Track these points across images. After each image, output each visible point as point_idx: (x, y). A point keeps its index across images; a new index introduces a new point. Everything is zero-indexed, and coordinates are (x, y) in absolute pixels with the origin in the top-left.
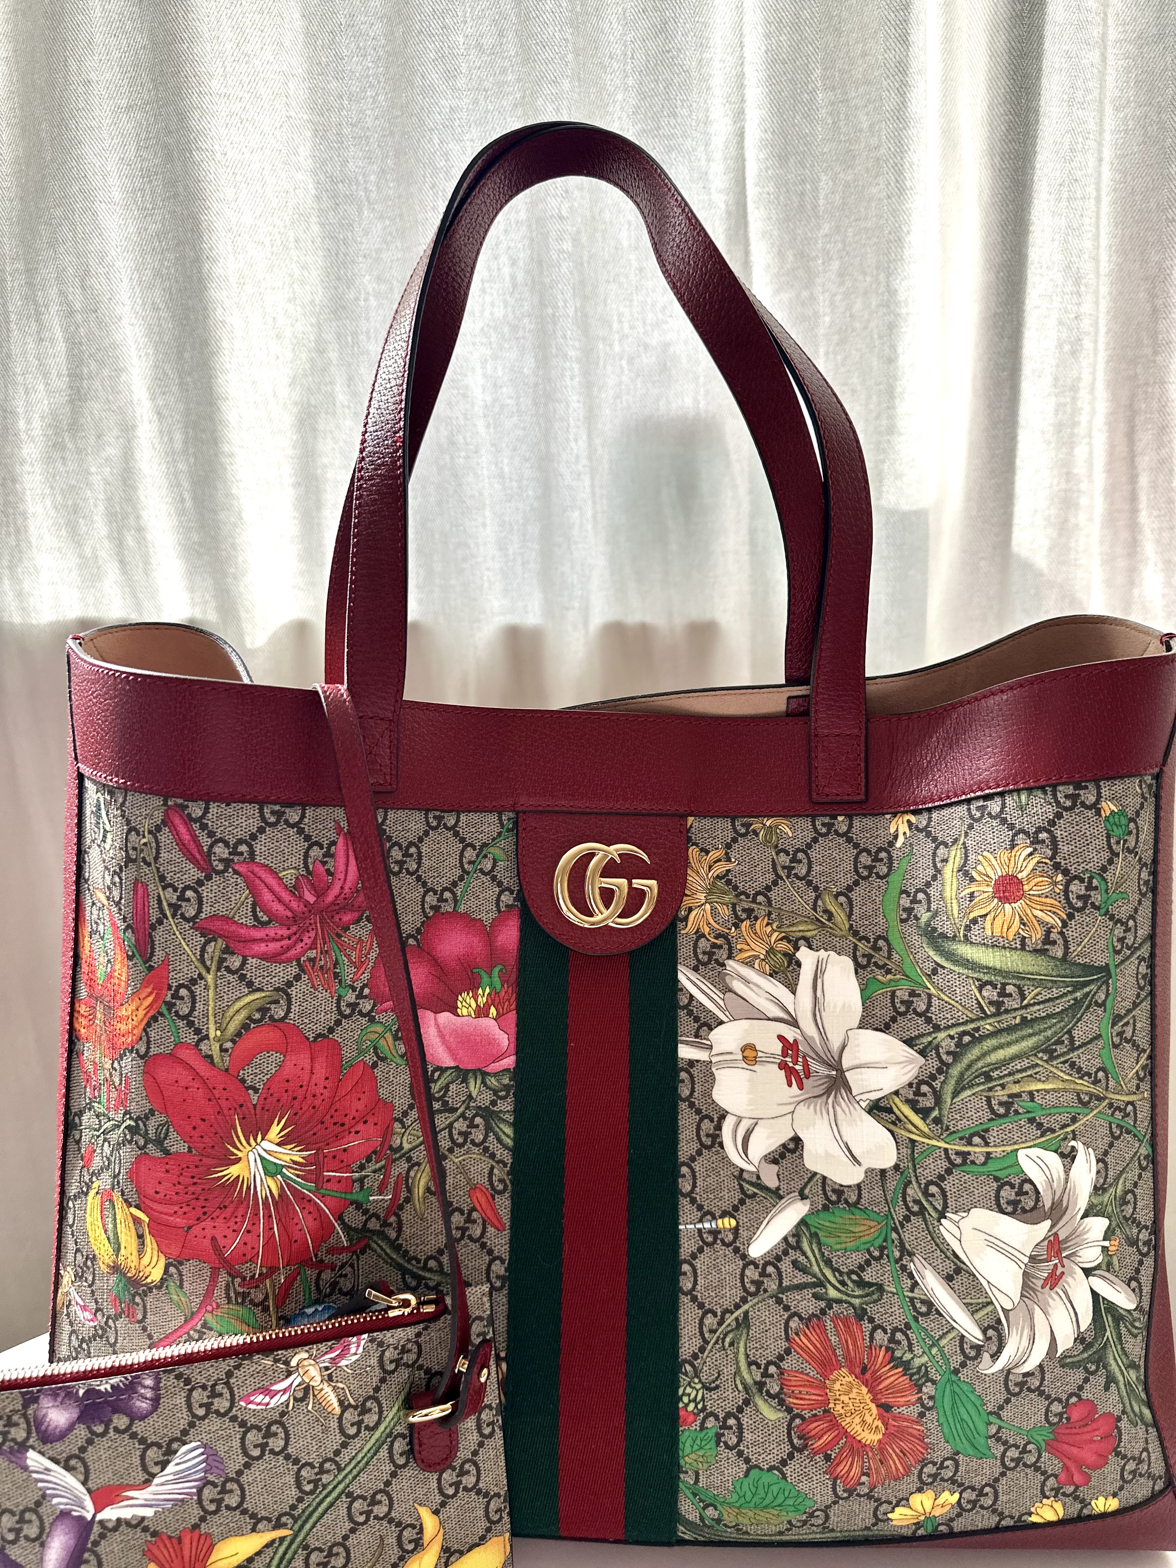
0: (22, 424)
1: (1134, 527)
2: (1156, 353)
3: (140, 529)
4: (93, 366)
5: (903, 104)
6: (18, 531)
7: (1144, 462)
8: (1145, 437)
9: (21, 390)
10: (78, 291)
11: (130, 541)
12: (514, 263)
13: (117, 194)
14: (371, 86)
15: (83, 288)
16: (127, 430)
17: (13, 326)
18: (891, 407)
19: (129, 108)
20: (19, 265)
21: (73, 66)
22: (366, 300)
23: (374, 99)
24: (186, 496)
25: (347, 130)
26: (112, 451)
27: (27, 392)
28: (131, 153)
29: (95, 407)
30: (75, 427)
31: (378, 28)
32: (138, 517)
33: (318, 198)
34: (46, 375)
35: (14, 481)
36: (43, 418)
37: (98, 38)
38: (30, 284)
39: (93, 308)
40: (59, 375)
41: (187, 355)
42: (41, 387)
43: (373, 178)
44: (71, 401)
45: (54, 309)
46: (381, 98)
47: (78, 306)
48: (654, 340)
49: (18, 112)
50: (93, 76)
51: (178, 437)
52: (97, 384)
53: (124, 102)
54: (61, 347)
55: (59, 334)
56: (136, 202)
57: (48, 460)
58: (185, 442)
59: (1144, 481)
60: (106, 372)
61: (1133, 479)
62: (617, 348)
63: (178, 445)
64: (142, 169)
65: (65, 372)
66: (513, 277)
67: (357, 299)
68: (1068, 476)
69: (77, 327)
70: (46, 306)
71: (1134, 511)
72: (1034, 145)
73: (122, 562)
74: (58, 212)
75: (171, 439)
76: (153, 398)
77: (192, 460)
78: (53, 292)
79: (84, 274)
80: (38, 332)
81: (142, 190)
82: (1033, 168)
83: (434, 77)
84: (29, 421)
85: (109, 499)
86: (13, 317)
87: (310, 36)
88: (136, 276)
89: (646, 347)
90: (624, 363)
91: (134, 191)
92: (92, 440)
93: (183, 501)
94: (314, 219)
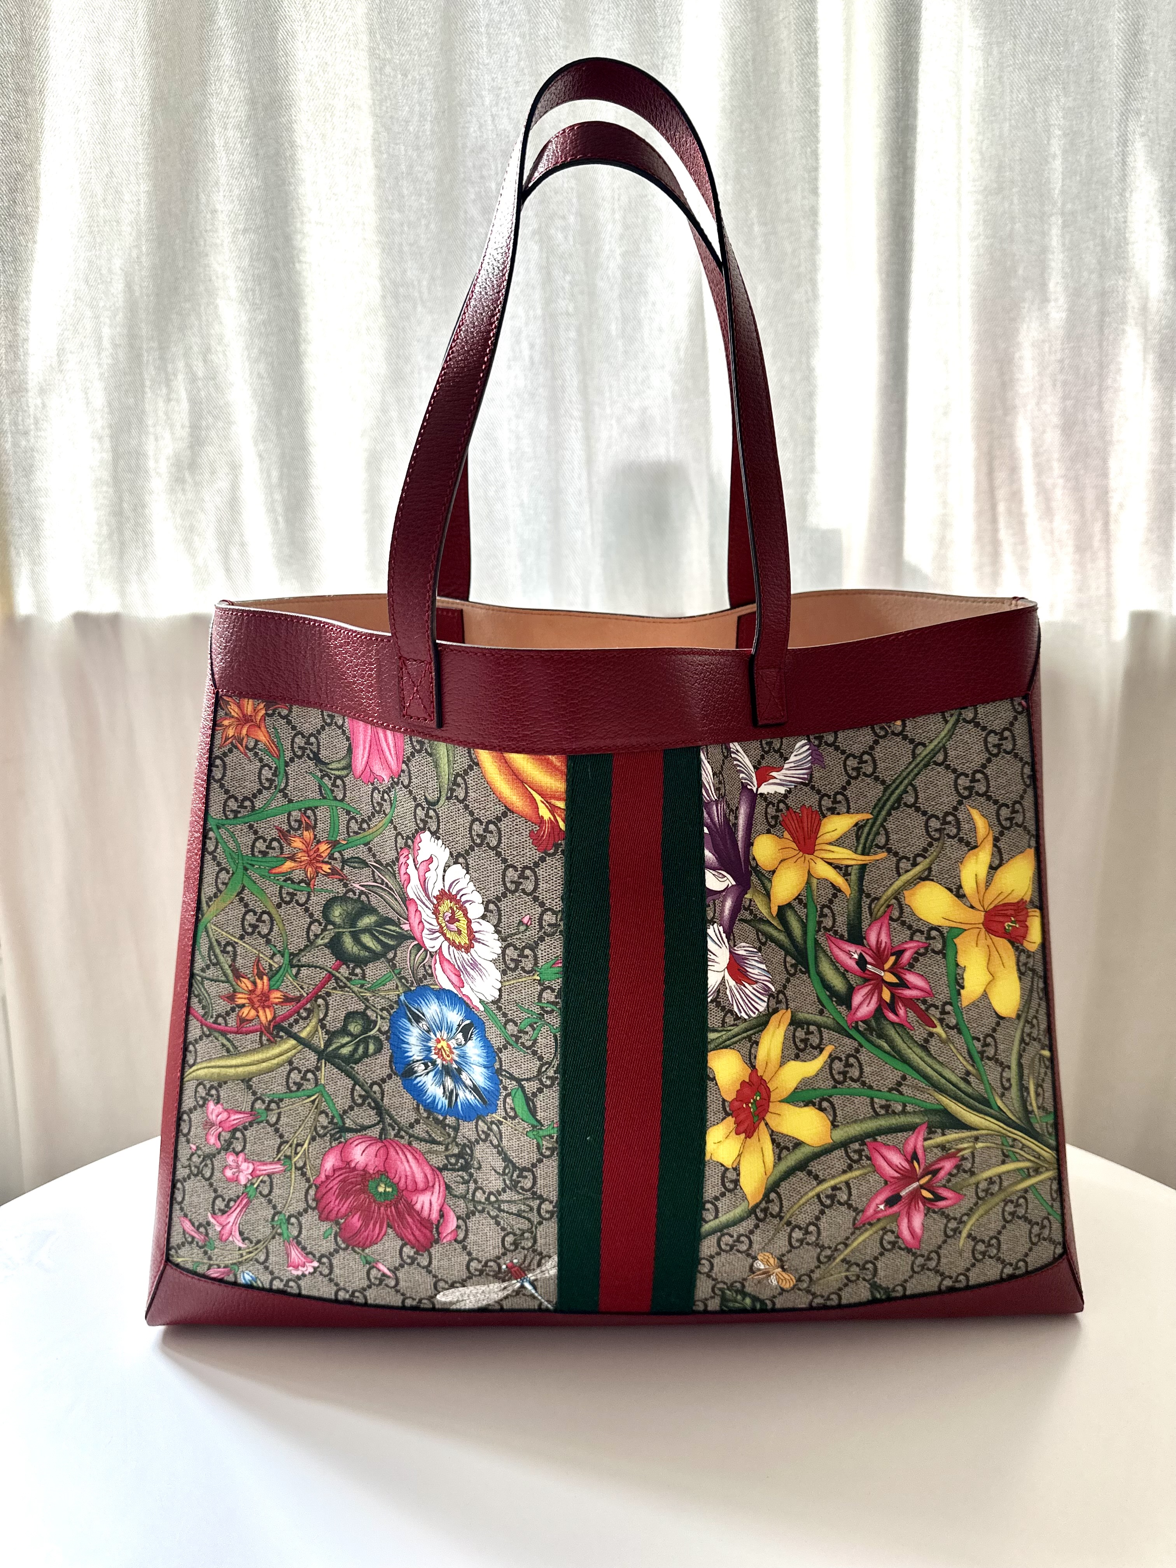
0: (151, 464)
1: (995, 543)
2: (1006, 414)
3: (243, 545)
4: (211, 420)
5: (816, 236)
6: (145, 546)
7: (1002, 493)
8: (1001, 476)
9: (152, 438)
10: (201, 364)
11: (234, 552)
12: (532, 346)
13: (234, 293)
14: (425, 217)
15: (205, 361)
16: (235, 468)
17: (147, 390)
18: (812, 453)
19: (245, 231)
20: (155, 345)
21: (203, 198)
22: (419, 373)
23: (427, 226)
24: (280, 519)
25: (406, 249)
26: (223, 484)
27: (156, 439)
28: (246, 262)
29: (210, 451)
30: (193, 465)
31: (431, 176)
32: (242, 535)
33: (384, 297)
34: (172, 426)
35: (144, 506)
36: (168, 459)
37: (223, 180)
38: (162, 358)
39: (212, 376)
40: (183, 427)
41: (284, 412)
42: (167, 435)
43: (425, 283)
44: (191, 447)
45: (181, 377)
46: (432, 226)
47: (200, 374)
48: (636, 405)
49: (156, 231)
50: (218, 207)
51: (275, 474)
52: (213, 433)
53: (241, 227)
54: (185, 405)
55: (183, 395)
56: (248, 300)
57: (172, 491)
58: (281, 478)
59: (1001, 507)
60: (220, 424)
61: (993, 507)
62: (608, 411)
63: (275, 478)
64: (253, 276)
65: (187, 424)
66: (531, 358)
67: (412, 372)
68: (945, 504)
69: (199, 390)
70: (175, 375)
71: (995, 531)
72: (910, 266)
73: (228, 570)
74: (188, 305)
75: (269, 476)
76: (256, 444)
77: (285, 492)
78: (181, 365)
79: (207, 351)
80: (168, 394)
81: (253, 290)
82: (910, 282)
83: (474, 211)
84: (157, 461)
85: (219, 521)
86: (148, 383)
87: (380, 181)
88: (246, 353)
89: (630, 410)
90: (614, 422)
91: (247, 291)
92: (207, 476)
93: (276, 522)
94: (380, 313)
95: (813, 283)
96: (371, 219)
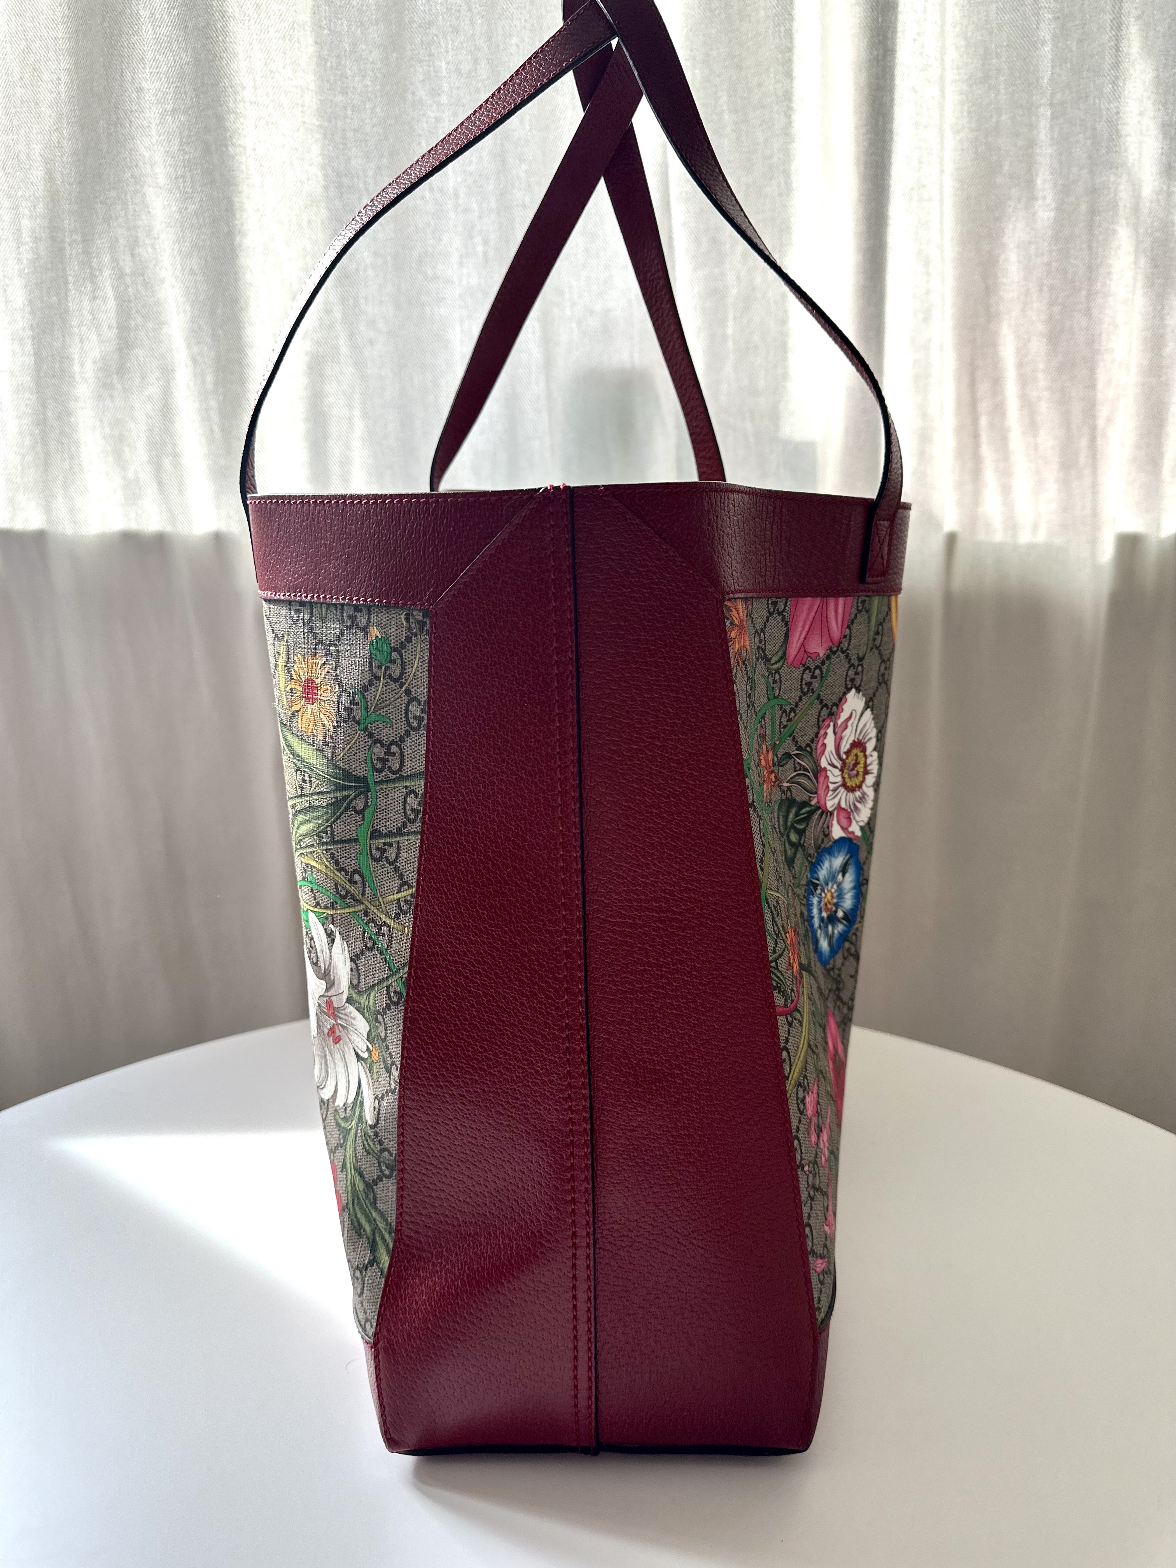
0: (76, 368)
1: (977, 458)
2: (989, 321)
3: (176, 455)
4: (139, 320)
5: (789, 124)
6: (72, 457)
7: (984, 406)
8: (983, 387)
9: (76, 340)
10: (128, 258)
11: (167, 464)
12: (486, 242)
13: (162, 180)
14: (370, 99)
15: (132, 255)
16: (167, 372)
17: (71, 286)
18: (785, 359)
19: (174, 111)
20: (78, 237)
21: (128, 75)
22: (365, 271)
23: (373, 110)
24: (216, 428)
25: (350, 135)
26: (154, 390)
27: (81, 341)
28: (175, 147)
29: (140, 353)
30: (122, 370)
31: (376, 55)
32: (174, 445)
33: (326, 188)
34: (98, 327)
35: (69, 414)
36: (94, 363)
37: (149, 55)
38: (86, 253)
39: (141, 271)
40: (110, 327)
41: (219, 311)
42: (93, 337)
43: (370, 173)
44: (119, 350)
45: (106, 273)
46: (378, 110)
47: (127, 270)
48: (598, 307)
49: (77, 113)
50: (144, 84)
51: (210, 378)
52: (142, 335)
53: (169, 107)
54: (112, 304)
55: (110, 293)
56: (178, 187)
57: (99, 398)
58: (216, 383)
59: (984, 421)
60: (150, 325)
61: (975, 420)
62: (568, 312)
63: (210, 386)
64: (184, 161)
65: (115, 325)
66: (485, 254)
67: (358, 270)
68: (925, 416)
69: (127, 287)
70: (101, 271)
71: (977, 446)
72: (890, 157)
73: (160, 483)
74: (113, 194)
75: (203, 382)
76: (189, 347)
77: (221, 398)
78: (106, 259)
79: (134, 244)
80: (93, 291)
81: (184, 177)
82: (889, 175)
83: (422, 93)
84: (82, 365)
85: (150, 430)
86: (71, 279)
87: (321, 60)
88: (177, 246)
89: (592, 312)
90: (574, 325)
91: (177, 178)
92: (137, 381)
93: (212, 431)
94: (323, 205)
95: (787, 174)
96: (311, 100)
